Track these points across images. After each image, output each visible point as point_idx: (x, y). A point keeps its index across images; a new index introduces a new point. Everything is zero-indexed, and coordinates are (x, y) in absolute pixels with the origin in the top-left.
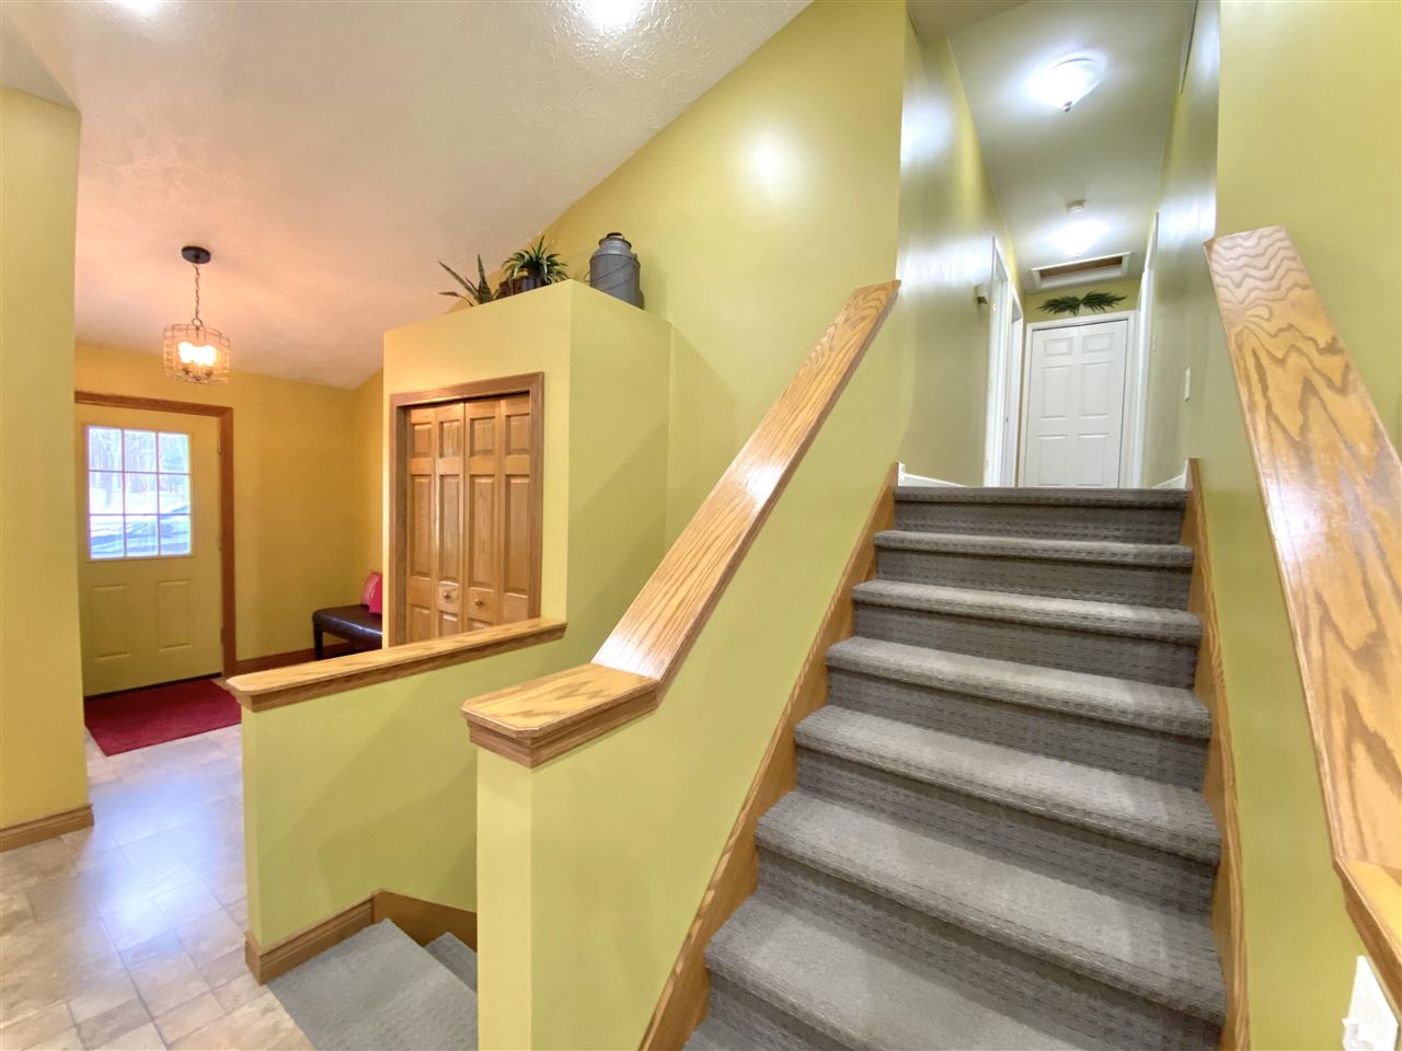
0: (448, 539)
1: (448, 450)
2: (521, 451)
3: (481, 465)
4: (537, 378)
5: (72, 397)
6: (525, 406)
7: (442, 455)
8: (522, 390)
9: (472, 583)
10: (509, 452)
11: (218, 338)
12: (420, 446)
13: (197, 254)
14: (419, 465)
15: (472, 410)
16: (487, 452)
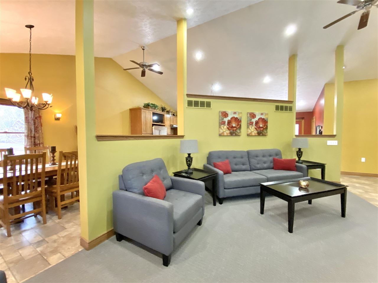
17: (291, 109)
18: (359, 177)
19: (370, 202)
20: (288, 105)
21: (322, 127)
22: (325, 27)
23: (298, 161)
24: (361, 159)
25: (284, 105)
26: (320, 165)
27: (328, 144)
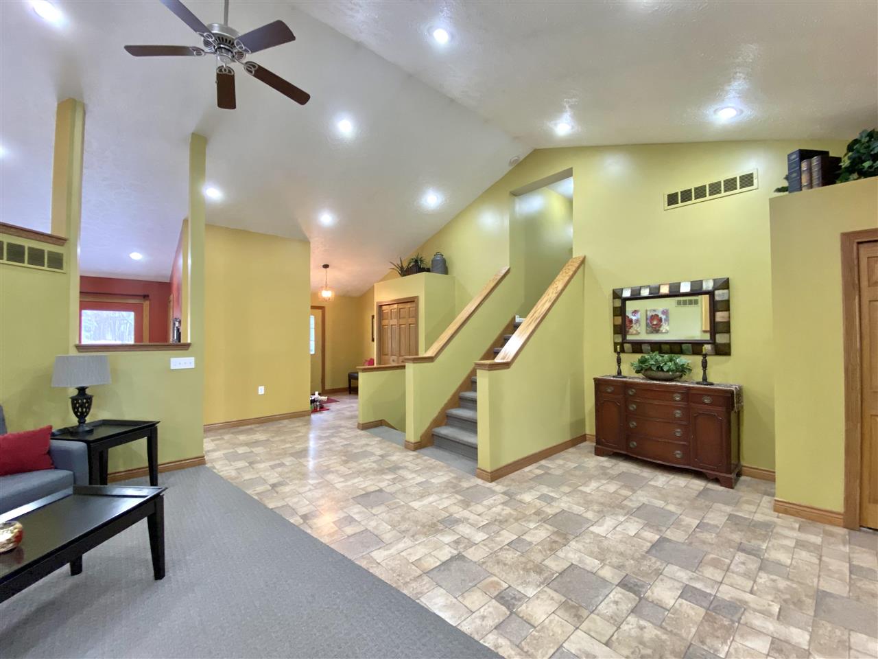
0: (393, 345)
1: (393, 317)
2: (413, 317)
3: (402, 321)
4: (417, 298)
5: (310, 307)
6: (413, 305)
7: (391, 319)
8: (413, 301)
9: (400, 356)
10: (409, 317)
11: (332, 288)
12: (385, 316)
13: (326, 266)
14: (385, 322)
15: (400, 306)
16: (404, 318)
17: (57, 262)
18: (253, 426)
19: (247, 492)
20: (47, 247)
21: (180, 322)
22: (137, 51)
23: (78, 427)
24: (257, 390)
25: (27, 243)
26: (147, 427)
27: (172, 367)
